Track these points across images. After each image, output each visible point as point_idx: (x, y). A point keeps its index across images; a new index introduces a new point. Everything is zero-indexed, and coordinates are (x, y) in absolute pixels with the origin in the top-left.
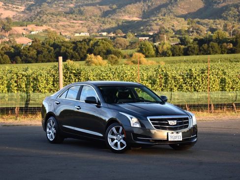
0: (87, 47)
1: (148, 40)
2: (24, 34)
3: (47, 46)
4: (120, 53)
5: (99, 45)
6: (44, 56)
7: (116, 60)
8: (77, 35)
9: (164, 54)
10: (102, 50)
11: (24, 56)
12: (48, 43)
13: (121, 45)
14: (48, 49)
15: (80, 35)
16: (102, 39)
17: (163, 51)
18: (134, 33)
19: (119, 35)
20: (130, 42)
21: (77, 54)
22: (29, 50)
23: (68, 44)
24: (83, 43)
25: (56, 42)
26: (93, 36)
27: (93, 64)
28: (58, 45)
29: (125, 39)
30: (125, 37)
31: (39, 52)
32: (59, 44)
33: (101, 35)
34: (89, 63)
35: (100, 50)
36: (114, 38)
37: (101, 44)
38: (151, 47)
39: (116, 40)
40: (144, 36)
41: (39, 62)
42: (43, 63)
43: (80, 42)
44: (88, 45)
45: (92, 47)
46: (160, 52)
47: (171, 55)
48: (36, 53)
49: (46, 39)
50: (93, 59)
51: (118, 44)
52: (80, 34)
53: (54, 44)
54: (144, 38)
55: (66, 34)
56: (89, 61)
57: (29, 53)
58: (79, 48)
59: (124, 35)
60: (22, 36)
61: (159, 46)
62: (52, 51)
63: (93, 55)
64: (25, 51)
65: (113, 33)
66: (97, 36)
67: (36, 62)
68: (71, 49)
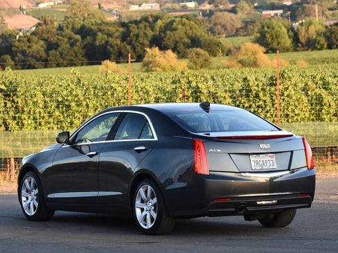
0: (150, 33)
1: (282, 15)
2: (24, 8)
3: (68, 32)
4: (218, 44)
5: (175, 29)
6: (61, 54)
7: (206, 60)
8: (134, 8)
9: (311, 45)
10: (181, 38)
11: (19, 55)
12: (70, 26)
13: (224, 27)
14: (70, 38)
15: (141, 8)
16: (182, 17)
17: (309, 38)
18: (253, 3)
19: (221, 7)
20: (243, 22)
21: (129, 47)
22: (29, 41)
23: (111, 28)
24: (141, 25)
25: (87, 24)
26: (168, 9)
27: (158, 69)
28: (91, 30)
29: (233, 15)
30: (233, 11)
31: (51, 46)
32: (93, 27)
33: (185, 8)
34: (148, 67)
35: (177, 39)
36: (211, 13)
37: (180, 27)
38: (284, 30)
39: (213, 17)
40: (273, 7)
41: (51, 67)
42: (58, 69)
43: (136, 22)
44: (153, 29)
45: (160, 32)
46: (303, 41)
47: (325, 46)
48: (45, 46)
49: (66, 18)
50: (157, 58)
51: (219, 27)
52: (140, 6)
53: (83, 27)
54: (272, 13)
55: (111, 6)
56: (150, 63)
57: (29, 47)
58: (134, 35)
59: (232, 6)
60: (19, 13)
61: (300, 27)
62: (78, 44)
63: (157, 49)
64: (22, 44)
65: (210, 3)
66: (174, 10)
67: (46, 67)
68: (117, 38)
